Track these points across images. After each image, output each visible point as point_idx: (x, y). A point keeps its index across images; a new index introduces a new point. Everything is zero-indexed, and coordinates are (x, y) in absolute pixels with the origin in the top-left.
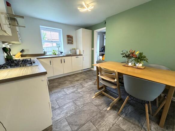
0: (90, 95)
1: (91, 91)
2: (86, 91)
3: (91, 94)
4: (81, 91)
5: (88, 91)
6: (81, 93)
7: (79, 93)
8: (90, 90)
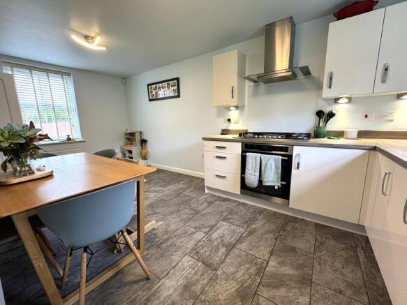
0: (168, 229)
1: (167, 240)
2: (180, 236)
3: (166, 232)
4: (193, 233)
5: (175, 239)
6: (194, 230)
7: (198, 229)
8: (169, 243)
